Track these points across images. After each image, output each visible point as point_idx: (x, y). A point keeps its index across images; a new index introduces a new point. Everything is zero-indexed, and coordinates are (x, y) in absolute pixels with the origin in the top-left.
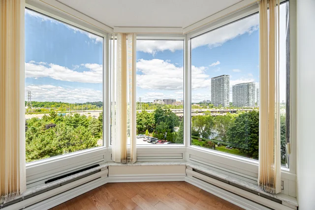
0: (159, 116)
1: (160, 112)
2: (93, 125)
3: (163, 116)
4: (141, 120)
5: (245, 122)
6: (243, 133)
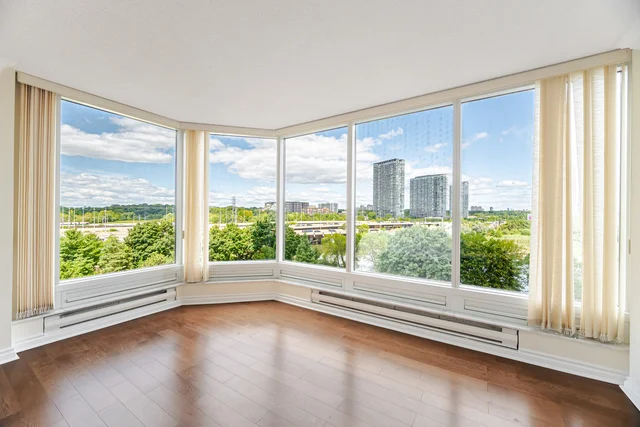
0: (261, 235)
1: (263, 227)
2: (113, 256)
3: (269, 236)
4: (222, 243)
5: (402, 244)
6: (398, 263)
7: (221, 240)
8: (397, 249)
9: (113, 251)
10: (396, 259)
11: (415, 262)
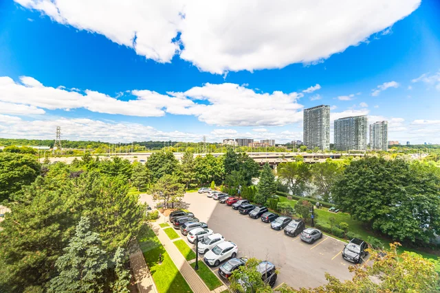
0: (230, 162)
1: (231, 157)
2: (138, 174)
3: (236, 163)
4: (204, 167)
5: (361, 174)
6: (357, 190)
7: (204, 165)
8: (357, 178)
9: (139, 171)
10: (356, 186)
11: (377, 190)
